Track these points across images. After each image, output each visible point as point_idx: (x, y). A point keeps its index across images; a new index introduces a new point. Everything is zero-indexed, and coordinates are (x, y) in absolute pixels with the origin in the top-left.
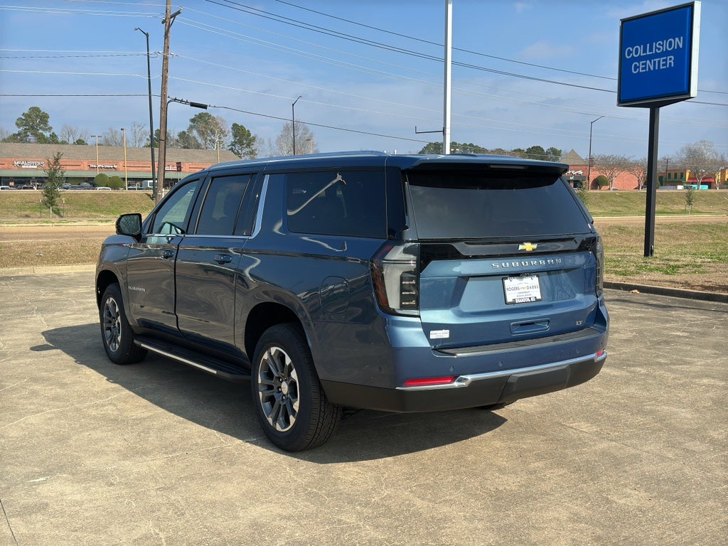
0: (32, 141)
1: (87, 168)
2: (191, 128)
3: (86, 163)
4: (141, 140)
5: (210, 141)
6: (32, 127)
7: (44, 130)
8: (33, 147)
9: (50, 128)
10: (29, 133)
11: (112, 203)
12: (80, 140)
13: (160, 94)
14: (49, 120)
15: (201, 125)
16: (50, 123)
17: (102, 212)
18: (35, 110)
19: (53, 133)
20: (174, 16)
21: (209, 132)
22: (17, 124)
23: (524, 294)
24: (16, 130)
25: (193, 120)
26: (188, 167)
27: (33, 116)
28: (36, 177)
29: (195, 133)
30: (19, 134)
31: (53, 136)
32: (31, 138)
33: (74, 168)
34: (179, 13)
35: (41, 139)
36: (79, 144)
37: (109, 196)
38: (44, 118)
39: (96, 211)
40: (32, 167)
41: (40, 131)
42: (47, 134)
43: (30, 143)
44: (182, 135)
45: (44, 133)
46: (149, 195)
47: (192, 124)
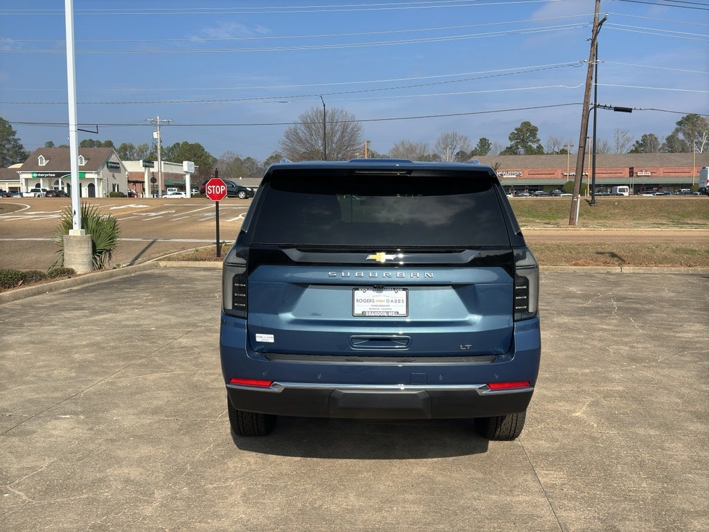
0: (521, 153)
1: (560, 176)
2: (677, 130)
3: (559, 172)
4: (623, 146)
5: (696, 143)
6: (523, 140)
7: (533, 142)
8: (522, 158)
9: (538, 140)
10: (519, 146)
11: (550, 209)
12: (563, 150)
13: (583, 102)
14: (537, 133)
15: (687, 128)
16: (539, 136)
17: (538, 217)
18: (526, 124)
19: (540, 145)
20: (601, 24)
21: (696, 134)
22: (510, 138)
23: (380, 308)
24: (509, 144)
25: (680, 123)
26: (661, 172)
27: (524, 130)
28: (515, 186)
29: (681, 136)
30: (511, 147)
31: (540, 147)
32: (522, 150)
33: (549, 176)
34: (605, 19)
35: (530, 151)
36: (561, 154)
37: (549, 202)
38: (533, 131)
39: (534, 217)
40: (512, 176)
41: (530, 144)
42: (535, 146)
43: (520, 154)
44: (671, 139)
45: (533, 146)
46: (588, 201)
47: (679, 127)
